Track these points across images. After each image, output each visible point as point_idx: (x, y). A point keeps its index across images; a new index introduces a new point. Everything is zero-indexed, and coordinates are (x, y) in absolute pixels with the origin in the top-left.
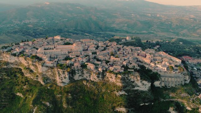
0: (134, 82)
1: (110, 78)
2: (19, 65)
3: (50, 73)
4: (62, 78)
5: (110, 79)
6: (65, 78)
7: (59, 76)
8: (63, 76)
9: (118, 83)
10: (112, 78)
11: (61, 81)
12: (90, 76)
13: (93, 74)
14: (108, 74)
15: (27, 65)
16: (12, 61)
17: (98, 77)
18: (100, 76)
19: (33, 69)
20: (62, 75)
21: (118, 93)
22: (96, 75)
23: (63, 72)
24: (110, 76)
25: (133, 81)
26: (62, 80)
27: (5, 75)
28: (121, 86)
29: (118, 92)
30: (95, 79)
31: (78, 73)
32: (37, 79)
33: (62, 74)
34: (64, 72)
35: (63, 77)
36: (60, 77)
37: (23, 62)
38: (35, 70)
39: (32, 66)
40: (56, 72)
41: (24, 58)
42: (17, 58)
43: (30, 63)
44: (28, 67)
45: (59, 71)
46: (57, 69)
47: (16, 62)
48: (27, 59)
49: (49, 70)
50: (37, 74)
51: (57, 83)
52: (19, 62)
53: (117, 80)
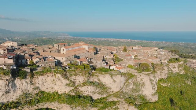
2: (39, 102)
3: (131, 87)
15: (72, 88)
16: (13, 97)
19: (91, 94)
37: (52, 88)
38: (99, 93)
39: (89, 87)
40: (139, 80)
41: (59, 75)
42: (28, 80)
43: (81, 81)
44: (74, 94)
45: (148, 75)
46: (140, 74)
47: (26, 95)
48: (68, 74)
49: (130, 81)
50: (110, 100)
51: (148, 99)
52: (37, 91)
53: (180, 68)
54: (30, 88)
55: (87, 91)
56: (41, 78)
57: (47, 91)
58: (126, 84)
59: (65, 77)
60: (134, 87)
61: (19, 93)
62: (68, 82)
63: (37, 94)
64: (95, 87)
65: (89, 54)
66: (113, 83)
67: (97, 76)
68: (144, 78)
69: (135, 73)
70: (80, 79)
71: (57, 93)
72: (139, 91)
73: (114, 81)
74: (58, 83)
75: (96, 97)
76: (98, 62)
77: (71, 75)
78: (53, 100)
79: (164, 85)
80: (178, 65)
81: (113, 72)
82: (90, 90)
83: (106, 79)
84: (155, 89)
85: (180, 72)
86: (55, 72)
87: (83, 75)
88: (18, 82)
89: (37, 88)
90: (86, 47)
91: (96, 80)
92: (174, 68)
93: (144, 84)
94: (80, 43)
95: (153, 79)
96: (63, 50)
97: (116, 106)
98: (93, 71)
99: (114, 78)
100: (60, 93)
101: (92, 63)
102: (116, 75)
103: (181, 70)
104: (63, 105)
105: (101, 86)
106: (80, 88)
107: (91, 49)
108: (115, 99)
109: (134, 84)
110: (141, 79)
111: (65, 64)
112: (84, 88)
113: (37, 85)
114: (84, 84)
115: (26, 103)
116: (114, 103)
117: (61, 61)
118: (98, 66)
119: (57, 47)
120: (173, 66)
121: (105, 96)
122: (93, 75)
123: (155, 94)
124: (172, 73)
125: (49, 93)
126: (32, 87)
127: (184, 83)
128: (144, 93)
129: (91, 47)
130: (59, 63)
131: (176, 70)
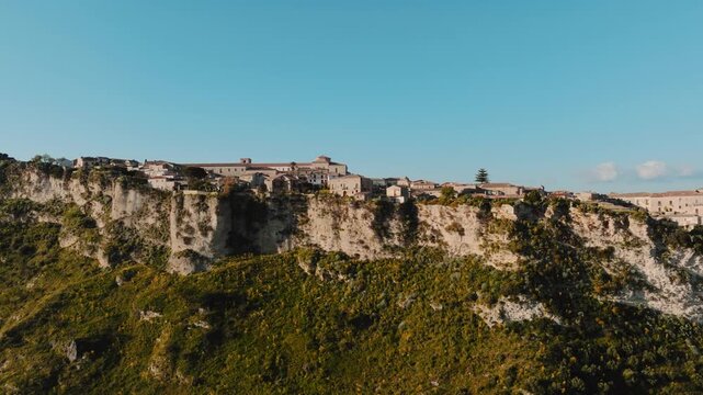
0: (609, 253)
1: (449, 229)
2: (60, 213)
4: (189, 229)
5: (450, 238)
6: (205, 229)
7: (179, 220)
8: (194, 219)
9: (494, 256)
10: (462, 232)
11: (184, 247)
12: (336, 227)
13: (351, 212)
14: (435, 209)
15: (86, 203)
17: (381, 230)
18: (395, 225)
19: (96, 217)
20: (194, 216)
21: (498, 307)
22: (365, 217)
23: (197, 201)
24: (450, 222)
25: (604, 247)
26: (187, 241)
28: (516, 268)
29: (492, 302)
30: (362, 242)
31: (281, 218)
32: (93, 249)
33: (191, 210)
34: (203, 198)
35: (194, 225)
36: (183, 226)
39: (97, 203)
47: (55, 200)
49: (150, 205)
52: (68, 201)
53: (494, 238)
62: (83, 190)
63: (67, 204)
64: (102, 206)
75: (100, 224)
82: (97, 210)
84: (189, 241)
88: (53, 181)
89: (70, 196)
105: (108, 205)
113: (71, 192)
126: (65, 192)
128: (172, 247)
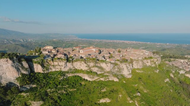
2: (75, 73)
3: (116, 70)
14: (145, 60)
15: (88, 68)
16: (66, 70)
19: (96, 71)
22: (141, 62)
27: (68, 87)
28: (155, 66)
29: (156, 70)
30: (140, 66)
35: (130, 69)
37: (80, 68)
38: (100, 71)
39: (96, 68)
40: (121, 67)
41: (83, 62)
42: (71, 63)
43: (92, 65)
44: (89, 71)
45: (126, 64)
46: (122, 64)
47: (70, 69)
48: (87, 62)
49: (116, 67)
50: (105, 74)
51: (125, 76)
53: (152, 63)
54: (72, 67)
55: (95, 70)
56: (76, 63)
57: (78, 69)
58: (114, 68)
59: (85, 63)
60: (118, 70)
61: (68, 68)
62: (86, 65)
63: (74, 70)
64: (98, 68)
65: (96, 53)
66: (107, 67)
67: (100, 64)
68: (123, 66)
69: (118, 63)
70: (92, 64)
71: (82, 70)
72: (121, 72)
73: (107, 66)
74: (82, 65)
75: (99, 73)
76: (100, 57)
77: (88, 62)
78: (81, 72)
79: (138, 72)
80: (150, 60)
81: (107, 62)
82: (96, 69)
83: (103, 65)
84: (129, 72)
85: (152, 65)
86: (81, 61)
87: (93, 63)
88: (68, 64)
89: (74, 67)
90: (94, 50)
91: (99, 65)
92: (148, 62)
93: (123, 69)
94: (90, 47)
95: (129, 66)
96: (81, 51)
97: (108, 77)
98: (98, 61)
99: (107, 65)
100: (83, 70)
101: (97, 57)
102: (108, 63)
103: (152, 64)
104: (84, 74)
105: (101, 68)
106: (91, 68)
107: (97, 51)
108: (108, 74)
109: (118, 68)
110: (122, 67)
111: (84, 58)
112: (93, 68)
113: (74, 66)
114: (93, 67)
115: (71, 72)
116: (107, 76)
117: (82, 57)
118: (100, 59)
119: (78, 50)
120: (147, 62)
121: (103, 73)
122: (97, 63)
123: (130, 74)
124: (146, 66)
125: (78, 70)
126: (72, 66)
127: (153, 72)
128: (123, 74)
129: (97, 50)
130: (81, 58)
131: (149, 64)
